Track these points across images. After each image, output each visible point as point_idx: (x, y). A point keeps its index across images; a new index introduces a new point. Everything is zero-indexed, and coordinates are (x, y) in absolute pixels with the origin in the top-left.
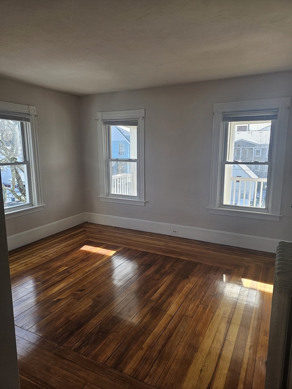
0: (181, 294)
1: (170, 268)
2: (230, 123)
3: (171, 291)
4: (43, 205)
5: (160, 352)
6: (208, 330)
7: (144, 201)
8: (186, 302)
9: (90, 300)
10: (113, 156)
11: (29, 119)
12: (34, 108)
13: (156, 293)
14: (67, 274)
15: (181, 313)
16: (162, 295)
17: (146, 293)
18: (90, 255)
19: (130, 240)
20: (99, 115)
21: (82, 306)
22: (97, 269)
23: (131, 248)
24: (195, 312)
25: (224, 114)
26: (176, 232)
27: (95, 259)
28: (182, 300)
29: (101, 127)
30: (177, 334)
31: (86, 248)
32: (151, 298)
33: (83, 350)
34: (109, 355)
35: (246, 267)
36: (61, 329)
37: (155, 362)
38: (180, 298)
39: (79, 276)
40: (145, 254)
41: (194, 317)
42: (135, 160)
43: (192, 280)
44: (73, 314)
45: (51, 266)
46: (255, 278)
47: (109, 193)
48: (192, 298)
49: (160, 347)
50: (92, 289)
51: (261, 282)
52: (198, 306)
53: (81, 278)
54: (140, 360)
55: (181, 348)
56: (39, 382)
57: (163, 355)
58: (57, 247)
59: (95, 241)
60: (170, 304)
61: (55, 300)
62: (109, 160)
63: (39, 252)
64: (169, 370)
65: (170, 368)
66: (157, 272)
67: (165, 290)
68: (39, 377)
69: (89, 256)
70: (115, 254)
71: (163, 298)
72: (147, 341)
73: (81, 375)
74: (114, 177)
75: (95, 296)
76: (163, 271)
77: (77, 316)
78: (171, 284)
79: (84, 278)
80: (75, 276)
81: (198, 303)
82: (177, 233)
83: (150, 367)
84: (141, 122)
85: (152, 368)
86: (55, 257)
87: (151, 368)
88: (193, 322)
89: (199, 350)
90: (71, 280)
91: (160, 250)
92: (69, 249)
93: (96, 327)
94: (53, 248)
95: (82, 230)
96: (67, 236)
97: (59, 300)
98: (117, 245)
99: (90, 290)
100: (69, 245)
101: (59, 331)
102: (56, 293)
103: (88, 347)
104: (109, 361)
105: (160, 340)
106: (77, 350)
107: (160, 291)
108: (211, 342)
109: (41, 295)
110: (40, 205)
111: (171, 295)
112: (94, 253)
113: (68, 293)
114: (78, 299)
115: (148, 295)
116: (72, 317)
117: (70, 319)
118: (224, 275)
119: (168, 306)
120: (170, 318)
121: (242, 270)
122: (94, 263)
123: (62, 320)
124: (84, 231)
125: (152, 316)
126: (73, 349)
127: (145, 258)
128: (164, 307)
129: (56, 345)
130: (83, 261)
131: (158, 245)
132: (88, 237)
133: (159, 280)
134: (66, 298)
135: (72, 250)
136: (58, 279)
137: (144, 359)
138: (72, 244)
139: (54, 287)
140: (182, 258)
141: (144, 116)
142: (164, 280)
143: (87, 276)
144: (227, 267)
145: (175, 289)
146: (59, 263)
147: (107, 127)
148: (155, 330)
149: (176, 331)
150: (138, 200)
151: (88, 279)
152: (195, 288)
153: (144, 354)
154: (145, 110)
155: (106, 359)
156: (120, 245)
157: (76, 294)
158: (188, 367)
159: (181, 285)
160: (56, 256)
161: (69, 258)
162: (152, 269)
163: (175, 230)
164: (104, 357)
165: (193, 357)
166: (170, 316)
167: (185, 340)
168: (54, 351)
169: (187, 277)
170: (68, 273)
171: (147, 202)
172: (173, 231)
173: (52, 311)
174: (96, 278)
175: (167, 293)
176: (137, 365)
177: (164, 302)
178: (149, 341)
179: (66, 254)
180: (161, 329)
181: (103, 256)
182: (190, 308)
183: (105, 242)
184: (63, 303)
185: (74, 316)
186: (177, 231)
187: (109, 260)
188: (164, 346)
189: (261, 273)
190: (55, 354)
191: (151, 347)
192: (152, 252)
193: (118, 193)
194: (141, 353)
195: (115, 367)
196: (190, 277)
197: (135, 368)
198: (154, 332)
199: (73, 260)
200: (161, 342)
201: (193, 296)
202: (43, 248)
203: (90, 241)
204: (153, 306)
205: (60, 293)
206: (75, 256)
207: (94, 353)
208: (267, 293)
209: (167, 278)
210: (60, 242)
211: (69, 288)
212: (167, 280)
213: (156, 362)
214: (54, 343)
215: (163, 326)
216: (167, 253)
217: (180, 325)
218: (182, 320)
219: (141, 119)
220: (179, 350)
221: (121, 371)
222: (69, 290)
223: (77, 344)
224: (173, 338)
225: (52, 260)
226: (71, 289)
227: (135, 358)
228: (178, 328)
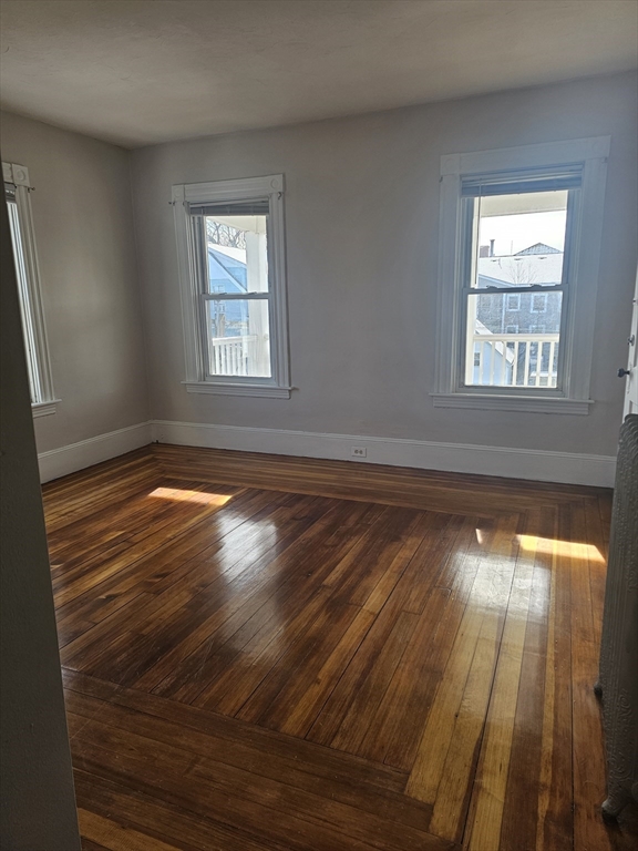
0: (388, 572)
1: (357, 523)
2: (477, 199)
3: (366, 566)
4: (54, 401)
5: (358, 685)
6: (459, 637)
7: (287, 386)
8: (402, 585)
9: (185, 593)
10: (213, 289)
11: (14, 196)
12: (25, 169)
13: (334, 572)
14: (122, 546)
15: (395, 608)
16: (346, 575)
17: (312, 572)
18: (172, 505)
19: (260, 473)
20: (177, 193)
21: (168, 605)
22: (193, 532)
23: (266, 488)
24: (424, 603)
25: (464, 179)
26: (361, 452)
27: (185, 513)
28: (393, 581)
29: (181, 221)
30: (391, 647)
31: (162, 493)
32: (325, 582)
33: (181, 694)
34: (243, 699)
35: (521, 514)
36: (124, 655)
37: (350, 706)
38: (389, 578)
39: (152, 547)
40: (300, 498)
41: (425, 613)
42: (265, 294)
43: (409, 543)
44: (149, 624)
45: (84, 532)
46: (546, 533)
47: (206, 374)
48: (414, 578)
49: (357, 676)
50: (186, 571)
51: (559, 538)
52: (429, 591)
53: (158, 551)
54: (316, 704)
55: (405, 674)
56: (85, 765)
57: (365, 692)
58: (94, 493)
59: (180, 478)
60: (367, 591)
61: (103, 597)
62: (203, 294)
63: (52, 505)
64: (384, 720)
65: (386, 715)
66: (329, 530)
67: (352, 565)
68: (83, 756)
69: (167, 504)
70: (229, 502)
71: (348, 582)
72: (327, 666)
73: (183, 742)
74: (216, 341)
75: (195, 584)
76: (342, 529)
77: (158, 627)
78: (364, 552)
79: (165, 552)
80: (143, 549)
81: (428, 586)
82: (364, 455)
83: (341, 715)
84: (275, 204)
85: (347, 719)
86: (90, 513)
87: (344, 717)
88: (424, 621)
89: (445, 676)
90: (136, 556)
91: (329, 489)
92: (122, 496)
93: (206, 645)
94: (84, 495)
95: (147, 458)
96: (114, 471)
97: (110, 598)
98: (232, 484)
99: (181, 575)
100: (123, 489)
101: (119, 659)
102: (103, 585)
103: (191, 685)
104: (244, 711)
105: (355, 661)
106: (166, 693)
107: (340, 568)
108: (470, 658)
109: (68, 589)
110: (49, 401)
111: (367, 572)
112: (182, 502)
113: (131, 581)
114: (158, 593)
115: (316, 576)
116: (148, 629)
117: (143, 632)
118: (477, 530)
119: (364, 595)
120: (371, 618)
121: (515, 519)
122: (185, 521)
123: (124, 636)
124: (153, 459)
125: (330, 617)
126: (158, 692)
127: (299, 506)
128: (354, 597)
129: (117, 686)
130: (156, 518)
131: (326, 480)
132: (163, 472)
133: (336, 545)
134: (127, 593)
135: (131, 498)
136: (104, 556)
137: (327, 702)
138: (130, 487)
139: (96, 573)
140: (381, 502)
141: (281, 190)
142: (348, 546)
143: (172, 548)
144: (482, 515)
145: (374, 562)
146: (102, 525)
147: (196, 221)
148: (342, 643)
149: (389, 642)
150: (274, 385)
151: (173, 552)
152: (417, 558)
153: (324, 693)
154: (284, 176)
155: (237, 708)
156: (239, 484)
157: (151, 584)
158: (426, 711)
159: (385, 555)
160: (93, 511)
161: (125, 513)
162: (318, 527)
163: (359, 449)
164: (233, 704)
165: (433, 690)
166: (371, 613)
167: (412, 658)
168: (113, 699)
169: (397, 538)
170: (125, 544)
171: (294, 389)
172: (356, 451)
173: (96, 621)
174: (192, 550)
175: (359, 570)
176: (311, 715)
177: (352, 589)
178: (330, 664)
179: (117, 506)
180: (354, 640)
181: (201, 507)
182: (413, 597)
183: (204, 480)
184: (122, 602)
185: (152, 626)
186: (363, 449)
187: (210, 517)
188: (365, 673)
189: (556, 523)
190: (117, 705)
191: (336, 678)
192: (313, 493)
193: (223, 373)
194: (316, 690)
195: (261, 721)
196: (403, 537)
197: (308, 719)
198: (339, 647)
199: (134, 517)
200: (358, 664)
201: (416, 572)
202: (60, 497)
203: (169, 480)
204: (329, 598)
205: (112, 582)
206: (138, 509)
207: (206, 696)
208: (574, 559)
209: (353, 542)
210: (100, 483)
211: (132, 573)
212: (355, 546)
213: (353, 705)
214: (111, 684)
215: (359, 634)
216: (347, 494)
217: (395, 630)
218: (399, 621)
219: (275, 197)
220: (401, 679)
221: (275, 729)
222: (134, 577)
223: (165, 682)
224: (382, 657)
225: (86, 520)
226: (138, 574)
227: (303, 702)
228: (392, 636)
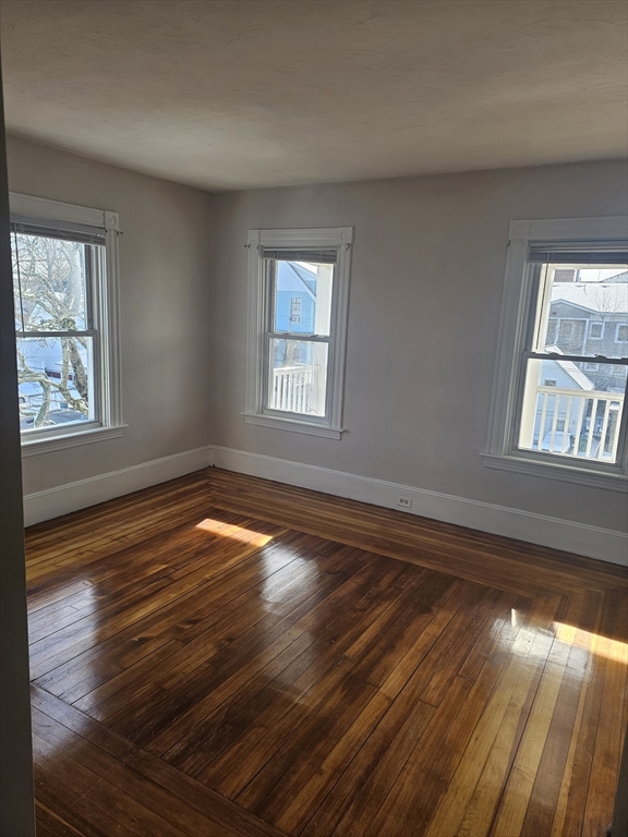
0: (413, 649)
1: (390, 586)
2: (544, 265)
3: (390, 640)
4: (122, 425)
5: (360, 784)
6: (473, 740)
7: (338, 428)
8: (424, 668)
9: (210, 646)
10: (278, 327)
11: (104, 239)
12: (116, 215)
13: (357, 642)
14: (164, 582)
15: (412, 695)
16: (369, 647)
17: (335, 639)
18: (216, 541)
19: (304, 512)
20: (253, 237)
21: (193, 658)
22: (230, 575)
23: (307, 531)
24: (443, 694)
25: (532, 245)
26: (406, 502)
27: (226, 551)
28: (415, 662)
29: (255, 263)
30: (401, 743)
31: (209, 525)
32: (346, 653)
33: (189, 763)
34: (245, 781)
35: (563, 596)
36: (144, 710)
37: (348, 807)
38: (412, 657)
39: (190, 587)
40: (337, 547)
41: (442, 706)
42: (326, 337)
43: (439, 617)
44: (173, 676)
45: (131, 561)
46: (586, 624)
47: (264, 408)
48: (437, 661)
49: (361, 772)
50: (216, 619)
51: (599, 633)
52: (451, 681)
53: (194, 593)
54: (315, 799)
55: (409, 778)
56: (88, 831)
57: (367, 792)
58: (148, 518)
59: (229, 509)
60: (387, 670)
61: (136, 639)
62: (269, 333)
63: (108, 527)
64: (379, 830)
65: (382, 825)
66: (362, 591)
67: (377, 635)
68: (88, 819)
69: (214, 543)
70: (270, 544)
71: (373, 653)
72: (333, 755)
73: (181, 821)
74: (277, 372)
75: (221, 637)
76: (374, 590)
77: (180, 682)
78: (392, 621)
79: (201, 594)
80: (181, 588)
81: (451, 672)
82: (409, 505)
83: (337, 817)
84: (343, 255)
85: (342, 822)
86: (140, 540)
87: (339, 821)
88: (439, 717)
89: (450, 787)
90: (173, 596)
91: (369, 540)
92: (171, 524)
93: (221, 710)
94: (138, 519)
95: (201, 483)
96: (169, 495)
97: (143, 641)
98: (275, 522)
99: (211, 623)
100: (173, 517)
101: (138, 714)
102: (138, 625)
103: (200, 755)
104: (244, 795)
105: (362, 754)
106: (176, 761)
107: (365, 637)
108: (480, 771)
109: (107, 626)
110: (117, 426)
111: (390, 648)
112: (225, 538)
113: (164, 624)
114: (186, 641)
115: (339, 644)
116: (170, 683)
117: (166, 686)
118: (513, 610)
119: (383, 674)
120: (386, 704)
121: (556, 602)
122: (224, 562)
123: (147, 687)
124: (207, 485)
125: (345, 696)
126: (167, 757)
127: (336, 557)
128: (373, 676)
129: (131, 745)
130: (199, 553)
131: (367, 530)
132: (214, 501)
133: (365, 610)
134: (158, 638)
135: (179, 528)
136: (144, 591)
137: (325, 798)
138: (180, 515)
139: (134, 609)
140: (418, 563)
141: (350, 242)
142: (377, 612)
143: (208, 590)
144: (521, 593)
145: (400, 636)
146: (148, 556)
147: (268, 263)
148: (353, 729)
149: (399, 736)
150: (325, 425)
151: (208, 595)
152: (445, 636)
153: (325, 787)
154: (354, 228)
155: (238, 791)
156: (282, 523)
157: (181, 630)
158: (424, 827)
159: (413, 627)
160: (144, 538)
161: (172, 544)
162: (352, 585)
163: (405, 498)
164: (235, 784)
165: (435, 803)
166: (387, 698)
167: (420, 760)
168: (126, 760)
169: (427, 610)
170: (165, 580)
171: (345, 431)
172: (402, 501)
173: (126, 666)
174: (225, 595)
175: (382, 644)
176: (307, 811)
177: (373, 664)
178: (336, 754)
179: (165, 535)
180: (365, 728)
181: (241, 546)
182: (433, 684)
183: (249, 515)
184: (152, 648)
185: (174, 680)
186: (409, 499)
187: (256, 557)
188: (370, 770)
189: (600, 612)
190: (128, 766)
191: (340, 771)
192: (352, 544)
193: (283, 409)
194: (317, 783)
195: (258, 810)
196: (434, 609)
197: (304, 816)
198: (348, 734)
199: (179, 550)
200: (364, 758)
201: (441, 655)
202: (116, 519)
203: (218, 511)
204: (348, 673)
205: (147, 623)
206: (184, 541)
207: (212, 771)
208: (612, 661)
209: (382, 608)
210: (154, 507)
211: (165, 615)
212: (383, 612)
213: (352, 807)
214: (126, 741)
215: (371, 721)
216: (386, 548)
217: (408, 723)
218: (413, 712)
219: (343, 248)
220: (405, 785)
221: (271, 822)
222: (167, 619)
223: (176, 747)
224: (390, 753)
225: (136, 548)
226: (172, 617)
227: (303, 794)
228: (403, 729)
